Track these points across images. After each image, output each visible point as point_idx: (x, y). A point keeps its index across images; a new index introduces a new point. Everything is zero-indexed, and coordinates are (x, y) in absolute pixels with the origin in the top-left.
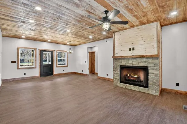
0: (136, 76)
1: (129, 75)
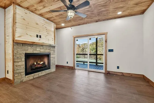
0: (42, 63)
1: (35, 64)
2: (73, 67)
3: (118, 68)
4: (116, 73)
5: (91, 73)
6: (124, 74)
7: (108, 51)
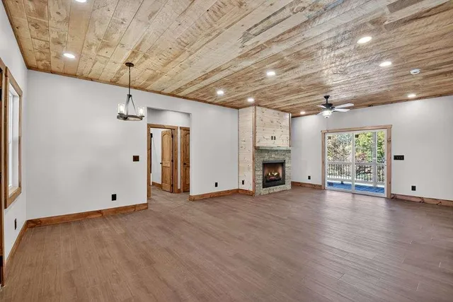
0: (276, 174)
1: (270, 174)
2: (321, 186)
3: (414, 188)
4: (409, 199)
5: (358, 198)
6: (425, 200)
7: (393, 157)
